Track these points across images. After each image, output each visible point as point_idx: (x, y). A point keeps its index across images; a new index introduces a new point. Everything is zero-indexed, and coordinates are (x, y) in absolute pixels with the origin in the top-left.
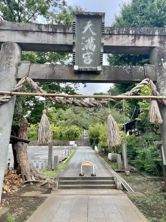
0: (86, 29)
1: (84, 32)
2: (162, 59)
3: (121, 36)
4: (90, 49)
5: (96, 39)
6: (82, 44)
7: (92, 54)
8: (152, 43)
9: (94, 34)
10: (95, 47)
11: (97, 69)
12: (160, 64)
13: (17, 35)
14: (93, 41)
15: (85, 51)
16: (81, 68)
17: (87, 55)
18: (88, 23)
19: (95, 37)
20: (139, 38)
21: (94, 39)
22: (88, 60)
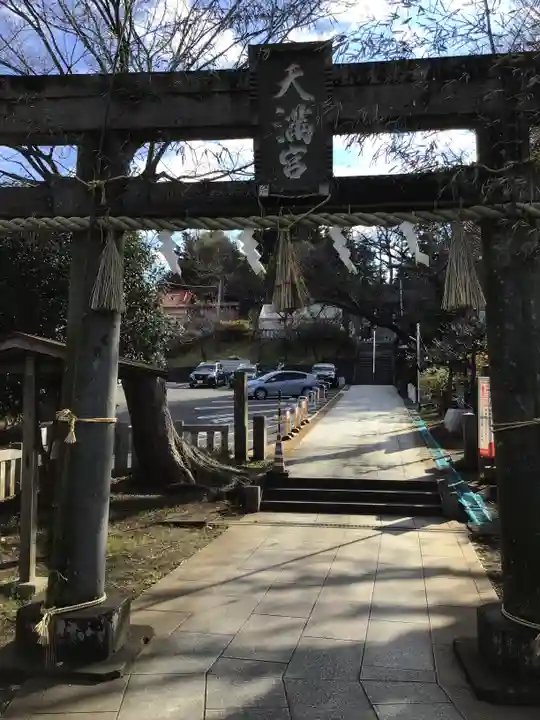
0: (286, 85)
1: (281, 94)
4: (299, 139)
5: (311, 110)
6: (277, 126)
7: (305, 151)
9: (306, 97)
10: (311, 131)
11: (317, 191)
14: (306, 116)
15: (287, 145)
17: (290, 156)
18: (290, 69)
19: (308, 104)
21: (308, 112)
22: (294, 169)
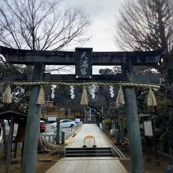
0: (83, 56)
1: (82, 57)
2: (127, 71)
3: (103, 57)
4: (85, 67)
5: (88, 61)
6: (80, 64)
7: (86, 69)
8: (122, 61)
9: (87, 58)
10: (88, 65)
11: (89, 77)
12: (126, 74)
13: (43, 57)
14: (87, 62)
15: (82, 68)
16: (80, 77)
17: (83, 70)
18: (84, 53)
19: (87, 60)
20: (114, 58)
21: (87, 61)
22: (84, 72)
